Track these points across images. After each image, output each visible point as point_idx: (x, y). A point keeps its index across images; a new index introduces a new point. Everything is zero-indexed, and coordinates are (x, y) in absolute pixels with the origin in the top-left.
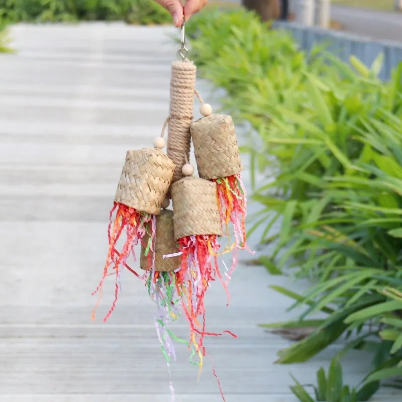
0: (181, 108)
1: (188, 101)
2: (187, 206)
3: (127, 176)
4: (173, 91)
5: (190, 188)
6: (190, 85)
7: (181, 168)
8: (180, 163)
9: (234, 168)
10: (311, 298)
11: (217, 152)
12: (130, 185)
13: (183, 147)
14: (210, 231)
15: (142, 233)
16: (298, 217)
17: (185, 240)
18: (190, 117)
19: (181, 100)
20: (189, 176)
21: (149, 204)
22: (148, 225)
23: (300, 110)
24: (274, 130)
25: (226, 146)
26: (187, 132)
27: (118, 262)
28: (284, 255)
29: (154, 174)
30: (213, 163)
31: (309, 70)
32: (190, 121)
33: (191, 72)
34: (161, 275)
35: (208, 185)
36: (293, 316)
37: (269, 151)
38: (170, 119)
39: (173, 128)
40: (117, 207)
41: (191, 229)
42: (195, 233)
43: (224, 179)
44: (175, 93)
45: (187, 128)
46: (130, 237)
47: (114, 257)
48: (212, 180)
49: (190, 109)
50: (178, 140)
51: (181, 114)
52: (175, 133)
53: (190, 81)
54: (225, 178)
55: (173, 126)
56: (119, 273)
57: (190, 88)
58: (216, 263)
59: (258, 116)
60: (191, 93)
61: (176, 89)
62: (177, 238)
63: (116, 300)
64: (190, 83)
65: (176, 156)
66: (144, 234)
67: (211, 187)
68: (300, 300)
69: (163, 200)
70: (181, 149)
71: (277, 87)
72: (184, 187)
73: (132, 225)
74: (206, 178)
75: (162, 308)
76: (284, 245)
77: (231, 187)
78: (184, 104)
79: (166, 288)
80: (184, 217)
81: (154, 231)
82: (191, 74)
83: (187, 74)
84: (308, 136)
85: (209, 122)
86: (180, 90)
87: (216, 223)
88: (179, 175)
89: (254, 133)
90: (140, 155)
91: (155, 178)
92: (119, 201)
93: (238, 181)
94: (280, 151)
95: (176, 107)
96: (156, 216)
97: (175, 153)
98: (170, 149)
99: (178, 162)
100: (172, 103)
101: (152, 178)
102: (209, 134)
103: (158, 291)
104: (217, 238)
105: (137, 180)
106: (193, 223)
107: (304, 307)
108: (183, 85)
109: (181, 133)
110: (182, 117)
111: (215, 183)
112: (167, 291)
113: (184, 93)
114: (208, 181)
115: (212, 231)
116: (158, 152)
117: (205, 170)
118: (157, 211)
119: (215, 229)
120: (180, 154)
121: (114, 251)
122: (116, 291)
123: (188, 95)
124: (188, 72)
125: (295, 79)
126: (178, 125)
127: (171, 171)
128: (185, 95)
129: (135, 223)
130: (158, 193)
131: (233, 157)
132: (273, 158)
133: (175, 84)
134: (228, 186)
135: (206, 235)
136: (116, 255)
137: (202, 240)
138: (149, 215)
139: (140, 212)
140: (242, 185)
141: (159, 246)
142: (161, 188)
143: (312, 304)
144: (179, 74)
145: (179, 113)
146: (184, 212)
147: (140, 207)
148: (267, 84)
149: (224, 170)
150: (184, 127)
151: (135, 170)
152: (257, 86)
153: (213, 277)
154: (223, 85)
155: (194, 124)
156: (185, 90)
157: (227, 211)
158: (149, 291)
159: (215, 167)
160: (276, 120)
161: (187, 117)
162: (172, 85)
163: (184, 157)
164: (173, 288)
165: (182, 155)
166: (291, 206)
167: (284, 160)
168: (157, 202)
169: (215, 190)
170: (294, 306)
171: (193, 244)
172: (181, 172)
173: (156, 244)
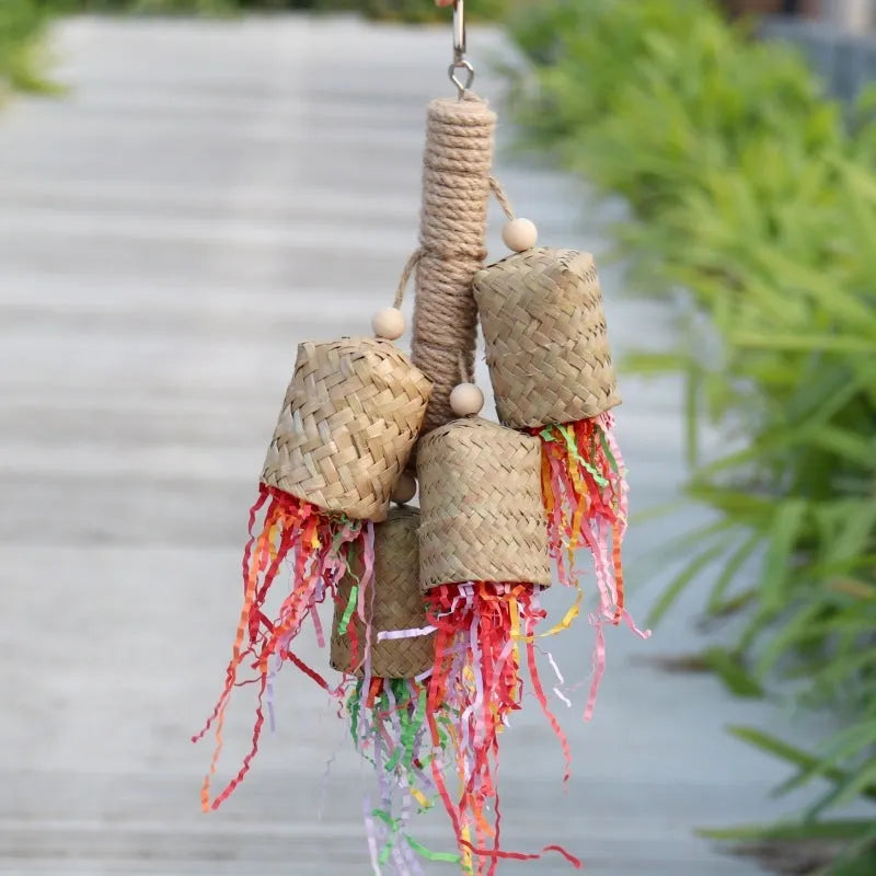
0: (450, 228)
1: (471, 209)
2: (453, 500)
3: (297, 412)
4: (431, 181)
5: (467, 450)
6: (477, 165)
7: (447, 395)
8: (447, 379)
9: (591, 400)
10: (840, 762)
11: (543, 353)
12: (304, 440)
13: (454, 336)
14: (515, 573)
15: (337, 571)
16: (809, 545)
17: (445, 593)
18: (475, 254)
19: (449, 208)
20: (467, 416)
21: (354, 493)
22: (352, 549)
23: (823, 258)
24: (751, 311)
25: (569, 338)
26: (467, 296)
27: (267, 652)
28: (770, 645)
29: (369, 409)
30: (532, 384)
31: (850, 154)
32: (477, 264)
33: (481, 130)
34: (386, 686)
35: (517, 445)
36: (791, 810)
37: (735, 370)
38: (420, 258)
39: (428, 284)
40: (270, 499)
41: (460, 565)
42: (471, 576)
43: (562, 430)
44: (437, 187)
45: (466, 285)
46: (301, 582)
47: (259, 637)
48: (528, 431)
49: (477, 233)
50: (442, 316)
51: (450, 245)
52: (434, 296)
53: (477, 153)
54: (565, 425)
55: (426, 278)
56: (269, 681)
57: (476, 173)
58: (531, 660)
59: (712, 272)
60: (481, 188)
61: (437, 175)
62: (426, 587)
63: (253, 754)
64: (477, 161)
65: (436, 360)
66: (341, 574)
67: (526, 452)
68: (807, 766)
69: (394, 481)
70: (451, 341)
71: (762, 196)
72: (449, 447)
73: (308, 549)
74: (513, 424)
75: (389, 777)
76: (770, 620)
77: (582, 452)
78: (461, 218)
79: (401, 722)
80: (446, 529)
81: (369, 566)
82: (479, 136)
83: (469, 136)
84: (838, 327)
85: (525, 270)
86: (449, 179)
87: (533, 548)
88: (440, 414)
89: (699, 320)
90: (333, 356)
91: (372, 422)
92: (272, 482)
93: (603, 434)
94: (768, 367)
95: (436, 226)
96: (376, 525)
97: (433, 352)
98: (419, 340)
99: (440, 378)
100: (426, 213)
101: (364, 420)
102: (522, 304)
103: (379, 729)
104: (536, 591)
105: (323, 425)
106: (467, 546)
107: (818, 786)
108: (459, 165)
109: (450, 298)
110: (452, 253)
111: (537, 440)
112: (402, 731)
113: (458, 187)
114: (517, 433)
115: (520, 572)
116: (383, 349)
117: (509, 401)
118: (377, 511)
119: (530, 565)
120: (446, 354)
121: (255, 617)
122: (257, 730)
123: (470, 192)
124: (472, 131)
125: (810, 176)
126: (441, 276)
127: (417, 401)
128: (463, 193)
129: (316, 544)
130: (381, 462)
131: (587, 370)
132: (746, 386)
133: (436, 161)
134: (572, 447)
135: (503, 584)
136: (263, 628)
137: (492, 598)
138: (355, 522)
139: (332, 513)
140: (613, 446)
141: (384, 609)
142: (388, 448)
143: (839, 778)
144: (448, 134)
145: (446, 242)
146: (445, 517)
147: (329, 502)
148: (736, 188)
149: (562, 404)
150: (459, 282)
151: (318, 397)
152: (708, 193)
153: (516, 700)
154: (619, 189)
155: (484, 273)
156: (460, 179)
157: (573, 516)
158: (353, 730)
159: (535, 393)
160: (756, 285)
161: (469, 254)
162: (429, 166)
163: (456, 364)
164: (418, 724)
165: (453, 358)
166: (791, 515)
167: (776, 391)
168: (377, 487)
169: (535, 459)
170: (793, 783)
171: (466, 607)
172: (447, 404)
173: (376, 603)
